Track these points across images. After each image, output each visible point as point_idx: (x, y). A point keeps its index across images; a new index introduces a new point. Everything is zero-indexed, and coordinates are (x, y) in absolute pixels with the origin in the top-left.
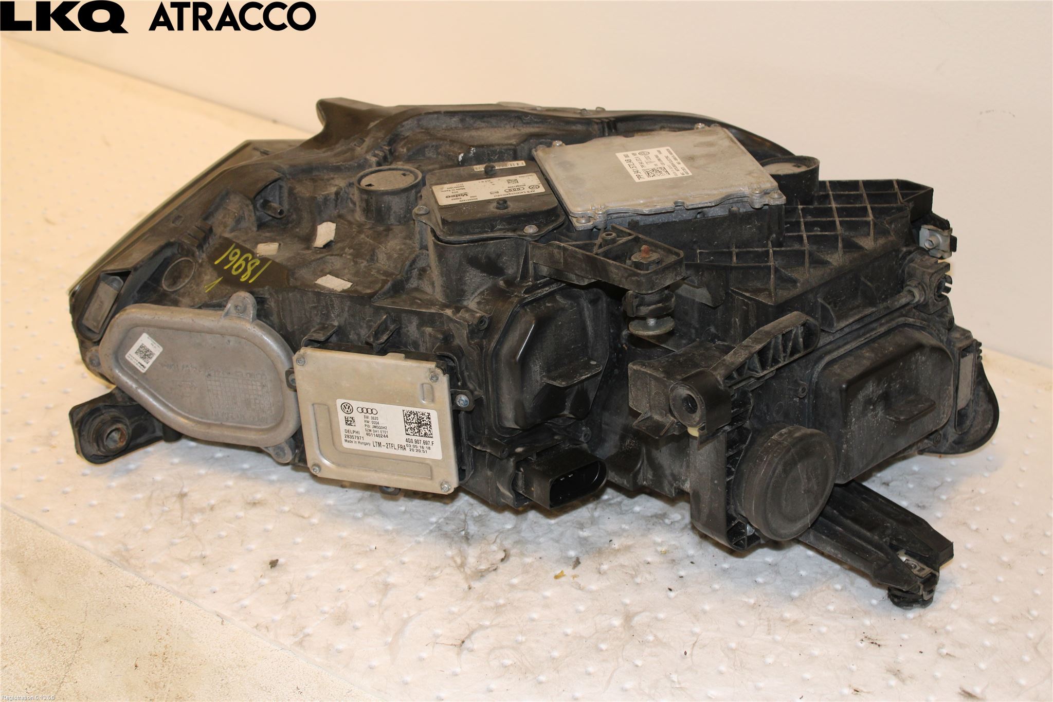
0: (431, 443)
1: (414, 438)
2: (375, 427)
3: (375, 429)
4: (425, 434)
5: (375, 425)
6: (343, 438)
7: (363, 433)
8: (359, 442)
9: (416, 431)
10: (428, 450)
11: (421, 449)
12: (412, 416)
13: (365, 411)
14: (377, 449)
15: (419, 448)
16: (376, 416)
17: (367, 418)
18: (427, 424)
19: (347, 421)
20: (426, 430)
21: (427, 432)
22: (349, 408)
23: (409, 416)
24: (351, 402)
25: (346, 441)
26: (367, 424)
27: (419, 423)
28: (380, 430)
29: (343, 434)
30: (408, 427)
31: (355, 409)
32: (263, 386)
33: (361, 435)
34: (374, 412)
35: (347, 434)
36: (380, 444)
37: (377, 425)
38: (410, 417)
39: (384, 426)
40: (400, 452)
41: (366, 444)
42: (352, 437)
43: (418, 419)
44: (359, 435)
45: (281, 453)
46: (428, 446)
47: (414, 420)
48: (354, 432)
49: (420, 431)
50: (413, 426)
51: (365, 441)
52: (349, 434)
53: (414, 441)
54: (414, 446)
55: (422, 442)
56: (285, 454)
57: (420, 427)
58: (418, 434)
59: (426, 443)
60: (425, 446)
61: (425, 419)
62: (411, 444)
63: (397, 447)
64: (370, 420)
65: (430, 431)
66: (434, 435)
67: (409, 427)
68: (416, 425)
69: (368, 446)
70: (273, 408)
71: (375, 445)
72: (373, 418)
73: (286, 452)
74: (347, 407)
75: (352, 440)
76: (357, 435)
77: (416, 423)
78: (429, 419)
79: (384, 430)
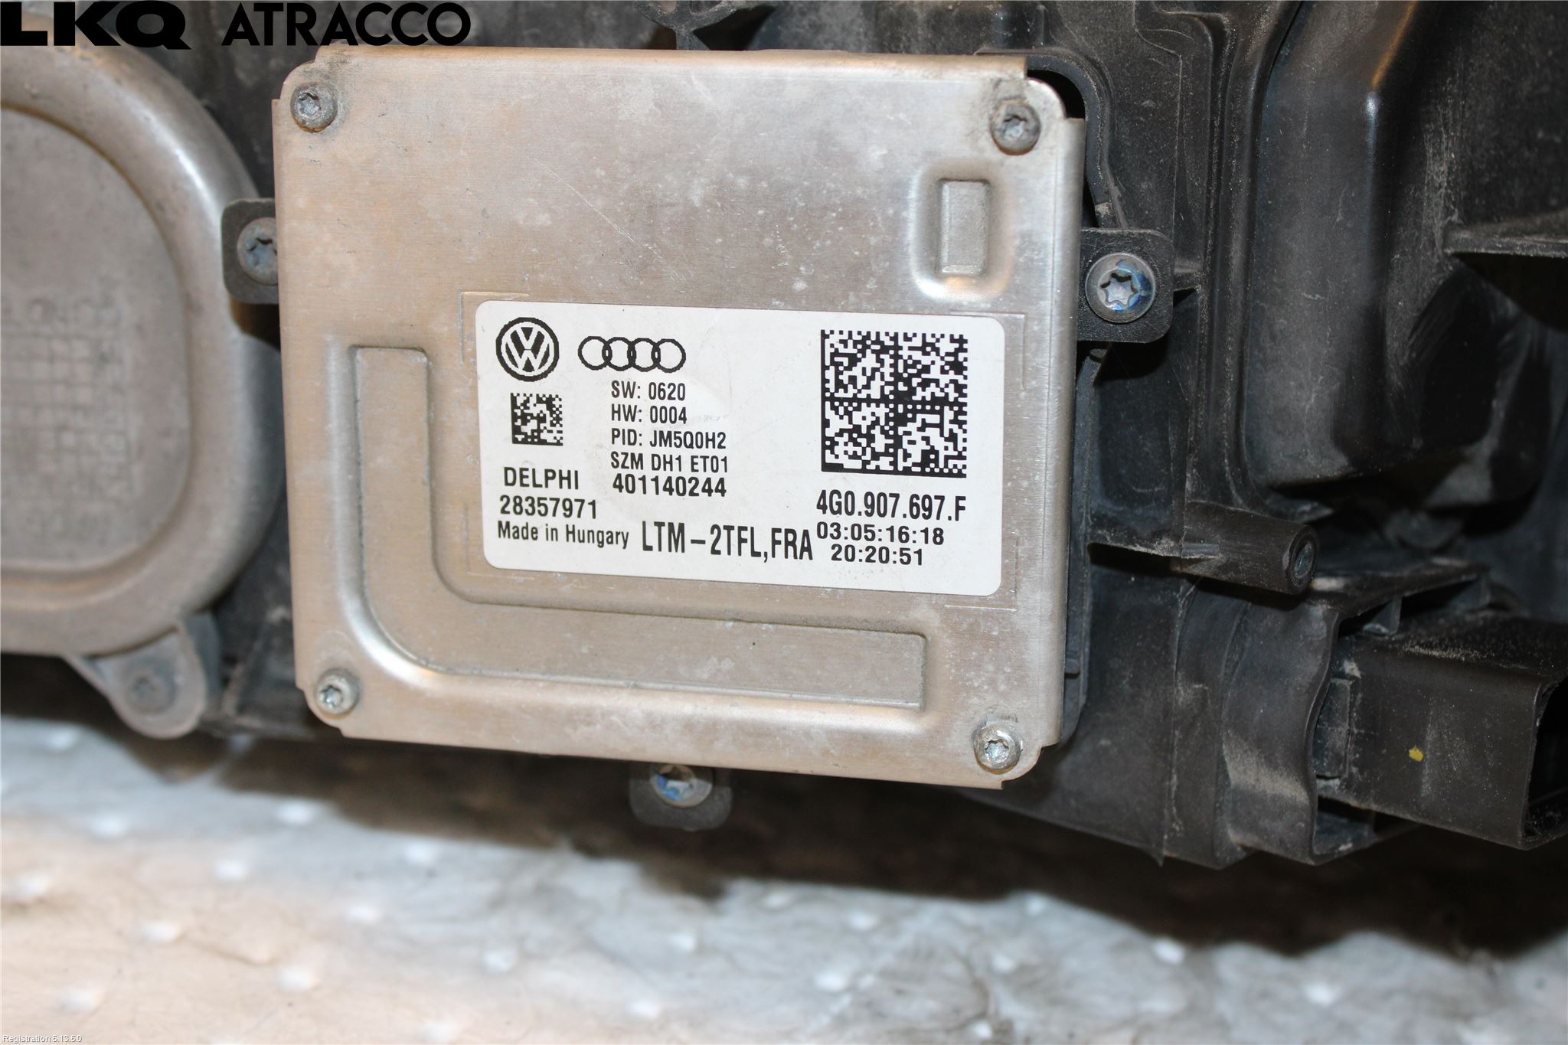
0: (949, 508)
1: (861, 485)
2: (664, 438)
3: (662, 450)
4: (929, 456)
5: (667, 427)
6: (491, 514)
7: (597, 481)
8: (570, 532)
9: (880, 442)
10: (930, 550)
11: (895, 546)
12: (869, 361)
13: (620, 355)
14: (665, 564)
15: (883, 539)
16: (676, 378)
17: (630, 390)
18: (944, 401)
19: (519, 415)
20: (932, 432)
21: (938, 443)
22: (535, 350)
23: (854, 360)
24: (551, 312)
25: (504, 529)
26: (624, 425)
27: (900, 398)
28: (686, 454)
29: (492, 489)
30: (837, 424)
31: (568, 352)
32: (102, 359)
33: (586, 492)
34: (670, 356)
35: (512, 492)
36: (676, 535)
37: (679, 426)
38: (856, 371)
39: (709, 428)
40: (784, 571)
41: (605, 539)
42: (538, 506)
43: (897, 376)
44: (572, 494)
45: (157, 681)
46: (932, 524)
47: (876, 384)
48: (550, 474)
49: (898, 444)
50: (863, 417)
51: (602, 524)
52: (524, 492)
53: (860, 506)
54: (857, 531)
55: (904, 506)
56: (173, 691)
57: (902, 420)
58: (884, 463)
59: (921, 507)
60: (921, 523)
61: (935, 373)
62: (845, 520)
63: (763, 544)
64: (643, 402)
65: (953, 437)
66: (971, 462)
67: (845, 424)
68: (882, 411)
69: (613, 550)
70: (137, 470)
71: (652, 540)
72: (657, 390)
73: (180, 680)
74: (528, 344)
75: (535, 521)
76: (564, 493)
77: (884, 399)
78: (959, 368)
79: (710, 451)
